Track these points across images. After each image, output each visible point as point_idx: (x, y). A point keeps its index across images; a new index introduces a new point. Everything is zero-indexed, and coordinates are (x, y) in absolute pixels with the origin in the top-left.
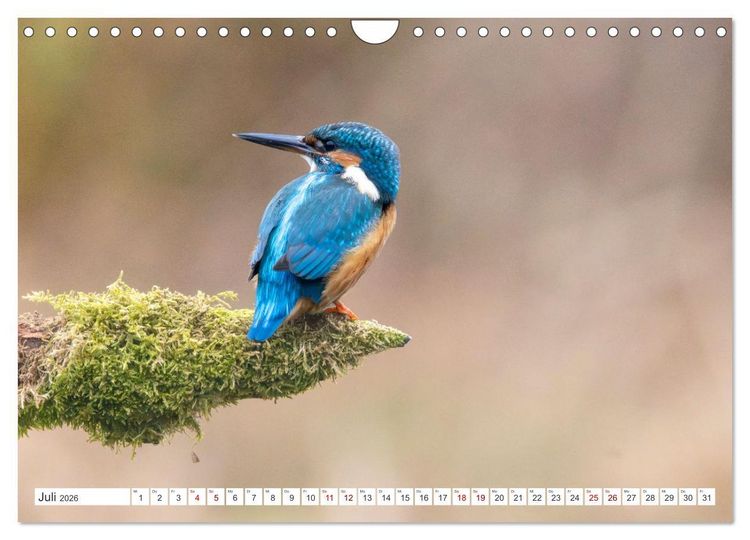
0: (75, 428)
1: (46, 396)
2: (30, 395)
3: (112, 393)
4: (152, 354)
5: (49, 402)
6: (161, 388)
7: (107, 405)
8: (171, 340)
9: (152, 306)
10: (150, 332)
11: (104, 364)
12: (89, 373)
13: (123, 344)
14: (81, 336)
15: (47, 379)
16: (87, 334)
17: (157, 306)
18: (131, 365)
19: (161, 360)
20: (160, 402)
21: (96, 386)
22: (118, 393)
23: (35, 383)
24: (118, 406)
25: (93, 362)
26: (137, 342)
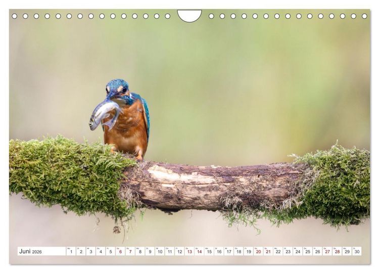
0: (316, 218)
1: (301, 203)
2: (294, 202)
3: (334, 199)
4: (354, 180)
5: (304, 205)
7: (332, 205)
8: (363, 172)
9: (352, 156)
10: (352, 169)
11: (329, 185)
12: (323, 190)
13: (339, 175)
14: (318, 172)
15: (301, 194)
16: (321, 171)
17: (354, 156)
18: (343, 185)
19: (358, 182)
20: (358, 203)
21: (326, 196)
22: (338, 199)
23: (296, 196)
24: (338, 205)
25: (324, 184)
26: (346, 174)
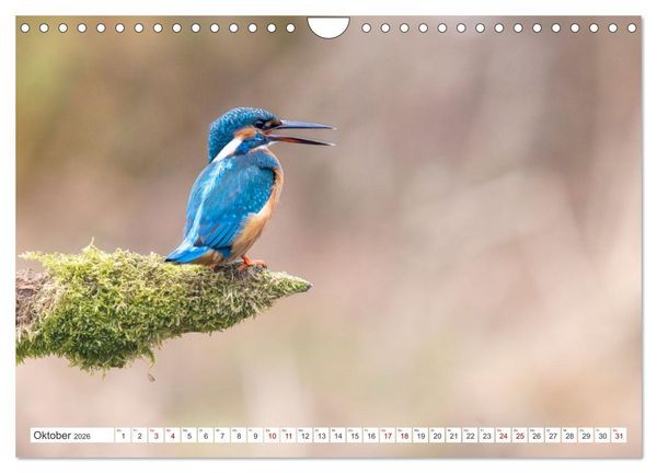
6: (124, 325)
